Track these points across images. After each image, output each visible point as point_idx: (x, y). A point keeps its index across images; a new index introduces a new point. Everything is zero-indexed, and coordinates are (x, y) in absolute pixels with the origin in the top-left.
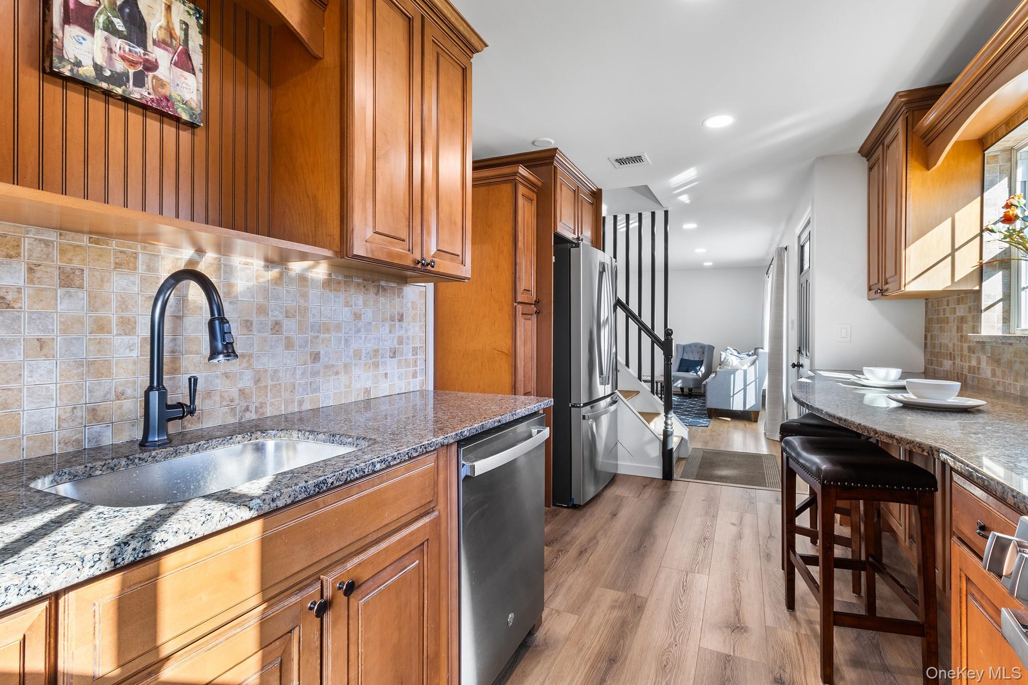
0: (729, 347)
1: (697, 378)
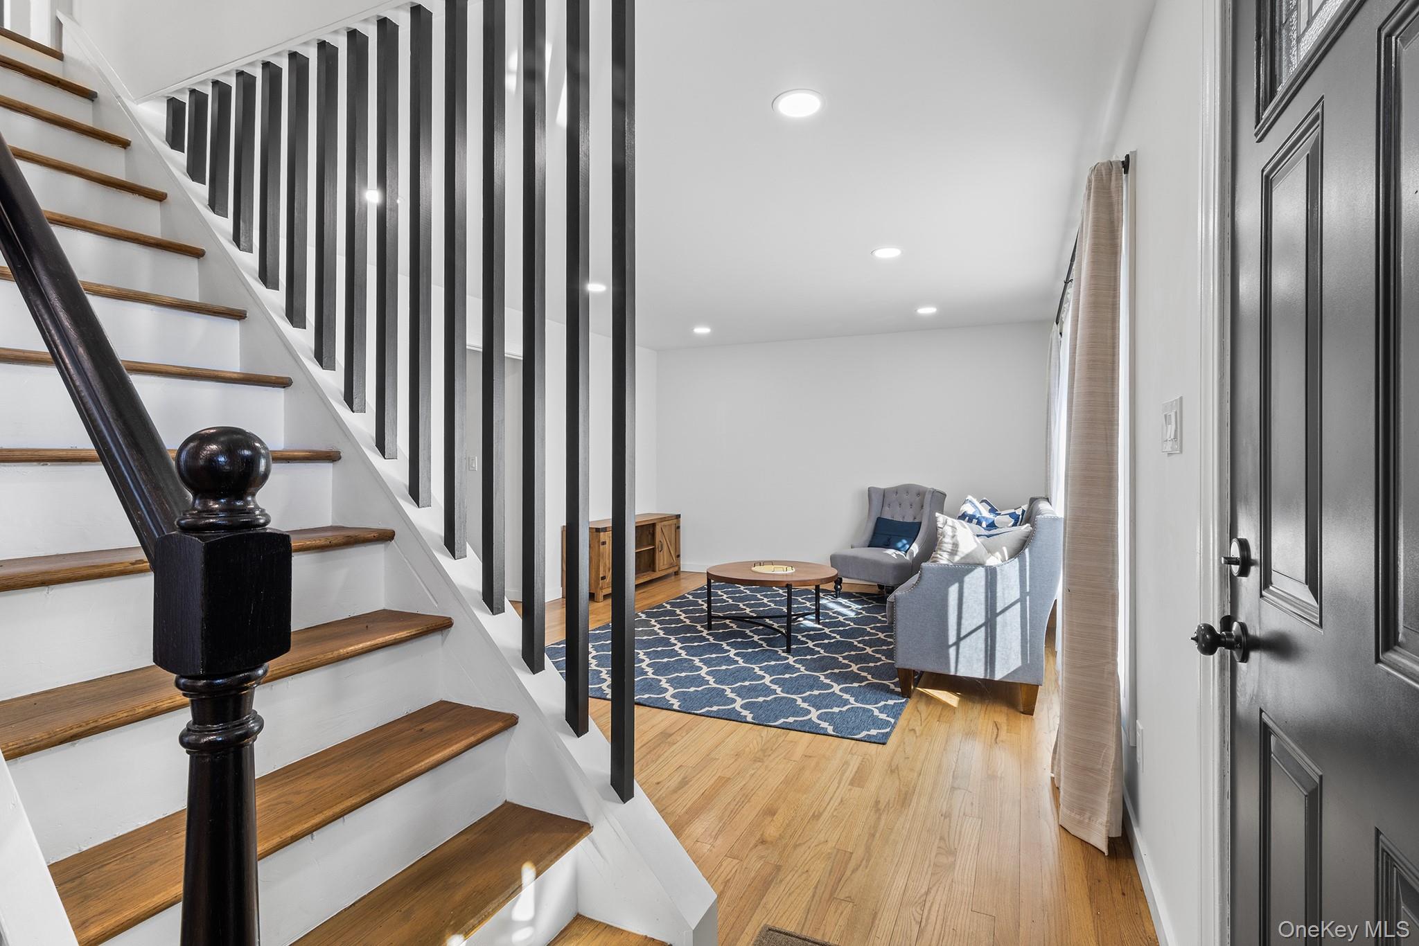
0: (970, 497)
1: (904, 563)
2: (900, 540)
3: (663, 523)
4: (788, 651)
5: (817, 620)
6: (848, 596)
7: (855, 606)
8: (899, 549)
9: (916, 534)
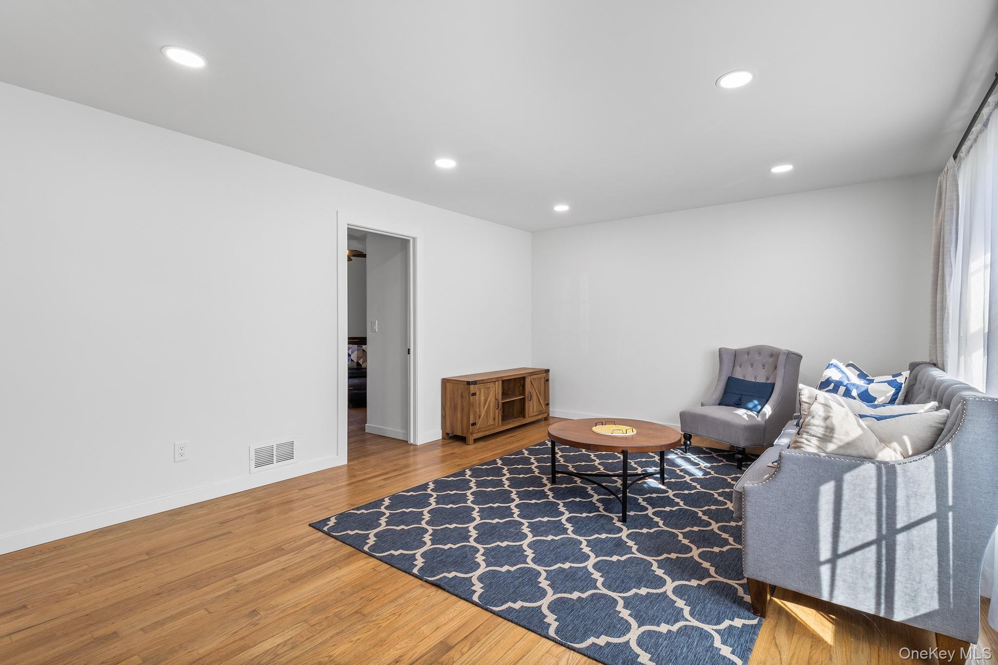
0: (834, 360)
1: (755, 425)
2: (751, 401)
3: (532, 377)
4: (624, 520)
5: (662, 480)
6: (698, 451)
7: (704, 464)
8: (750, 410)
9: (769, 395)
